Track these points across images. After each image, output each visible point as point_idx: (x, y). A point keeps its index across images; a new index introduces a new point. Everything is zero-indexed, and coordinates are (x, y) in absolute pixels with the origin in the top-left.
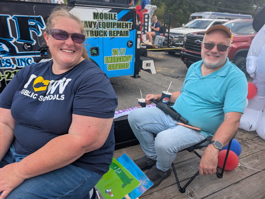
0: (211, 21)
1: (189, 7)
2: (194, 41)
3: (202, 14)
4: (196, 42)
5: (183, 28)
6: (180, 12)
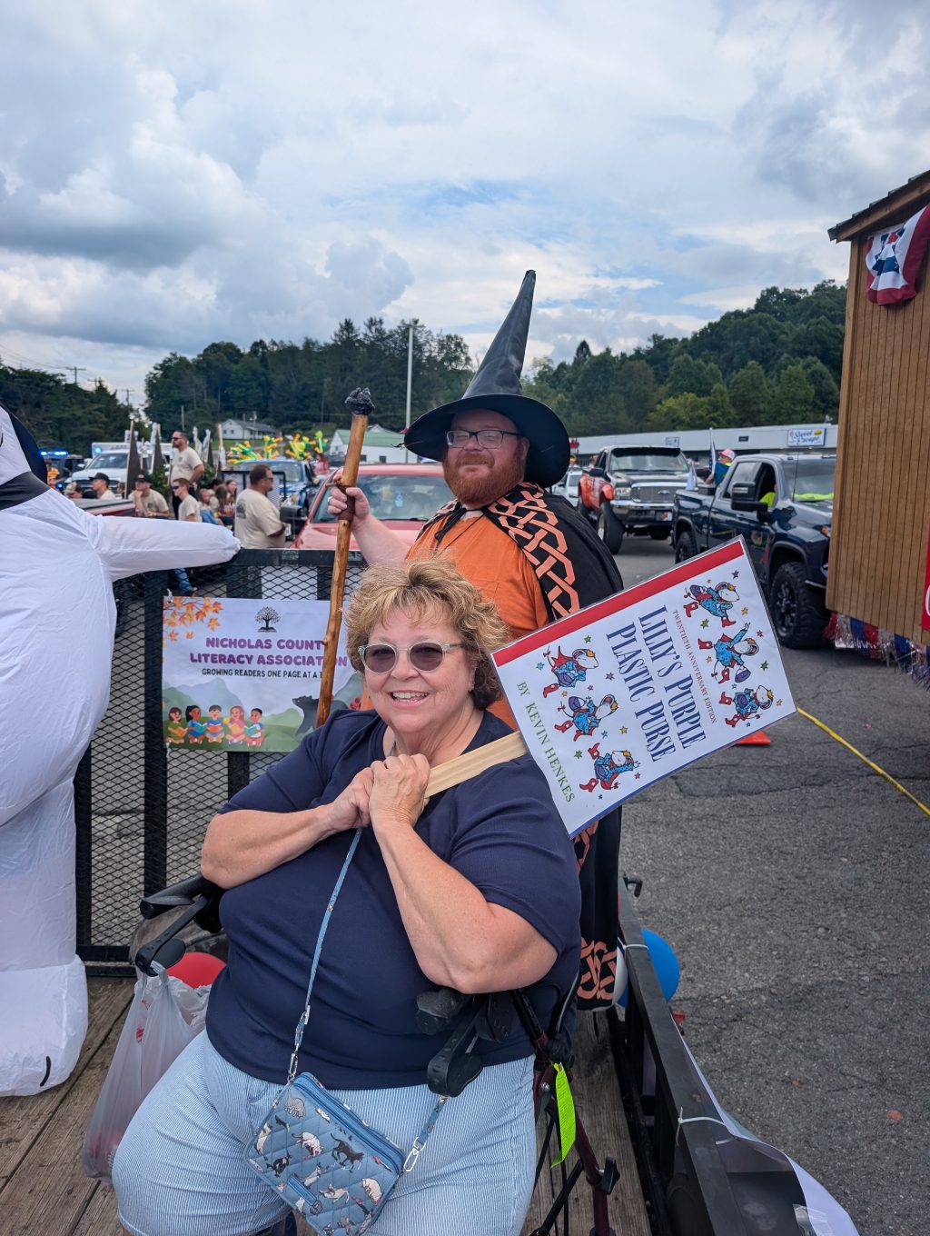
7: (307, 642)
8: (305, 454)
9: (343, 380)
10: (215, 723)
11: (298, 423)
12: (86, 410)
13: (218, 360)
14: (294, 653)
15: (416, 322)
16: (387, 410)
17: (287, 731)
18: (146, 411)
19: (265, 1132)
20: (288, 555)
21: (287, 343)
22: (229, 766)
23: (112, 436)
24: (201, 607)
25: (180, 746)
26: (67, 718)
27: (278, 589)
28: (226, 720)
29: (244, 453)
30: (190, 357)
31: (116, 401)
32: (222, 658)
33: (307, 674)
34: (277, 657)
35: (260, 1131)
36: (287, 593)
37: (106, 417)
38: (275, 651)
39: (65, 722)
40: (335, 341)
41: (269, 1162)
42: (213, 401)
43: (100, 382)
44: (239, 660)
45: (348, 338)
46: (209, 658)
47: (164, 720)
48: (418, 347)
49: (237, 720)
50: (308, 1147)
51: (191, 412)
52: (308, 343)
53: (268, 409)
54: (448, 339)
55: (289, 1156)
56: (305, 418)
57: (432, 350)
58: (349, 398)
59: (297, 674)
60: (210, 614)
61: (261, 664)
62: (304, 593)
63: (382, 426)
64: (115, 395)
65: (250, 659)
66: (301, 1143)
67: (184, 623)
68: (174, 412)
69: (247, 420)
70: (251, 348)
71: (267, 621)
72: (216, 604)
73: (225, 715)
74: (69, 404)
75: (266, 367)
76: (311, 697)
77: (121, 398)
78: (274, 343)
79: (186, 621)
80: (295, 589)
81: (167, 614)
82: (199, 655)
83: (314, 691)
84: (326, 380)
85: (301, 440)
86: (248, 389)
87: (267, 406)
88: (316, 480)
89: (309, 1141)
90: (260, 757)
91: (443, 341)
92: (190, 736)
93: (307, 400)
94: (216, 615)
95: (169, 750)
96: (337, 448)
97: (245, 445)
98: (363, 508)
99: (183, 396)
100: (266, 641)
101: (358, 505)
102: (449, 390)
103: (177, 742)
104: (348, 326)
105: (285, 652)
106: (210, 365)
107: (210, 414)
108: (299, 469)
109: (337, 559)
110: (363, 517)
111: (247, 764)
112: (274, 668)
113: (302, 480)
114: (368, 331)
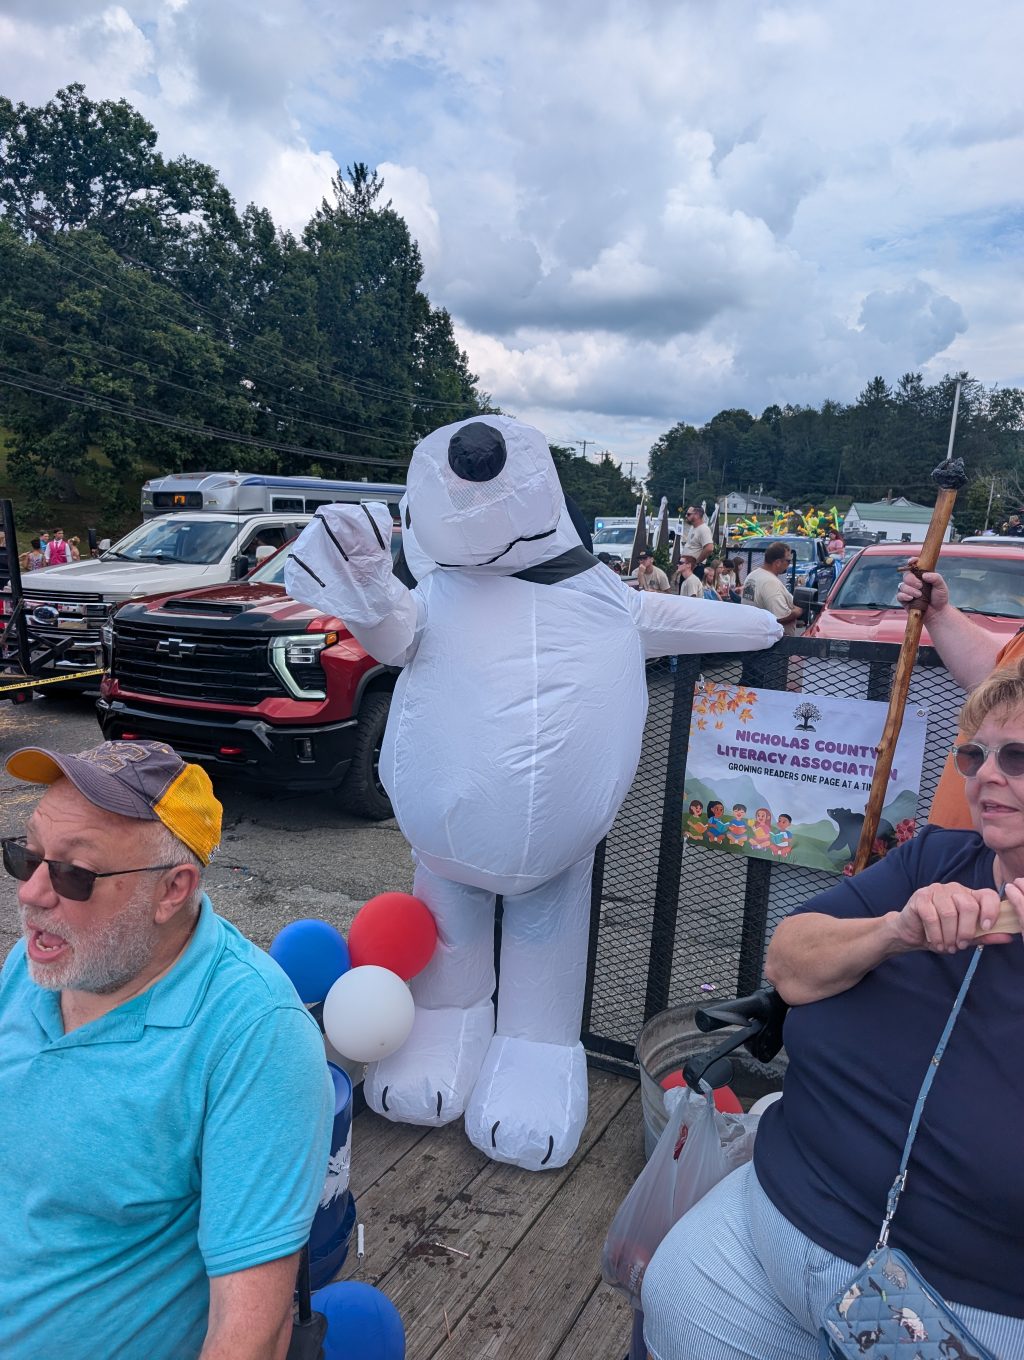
0: (240, 526)
1: (136, 440)
2: (154, 645)
3: (202, 483)
4: (162, 646)
5: (103, 560)
6: (93, 465)
7: (851, 746)
8: (819, 531)
9: (866, 446)
10: (738, 823)
11: (809, 495)
12: (591, 484)
13: (727, 429)
14: (834, 757)
15: (964, 376)
16: (915, 480)
17: (818, 845)
18: (647, 484)
19: (852, 1292)
20: (838, 646)
21: (804, 407)
22: (749, 874)
23: (613, 510)
24: (733, 696)
25: (698, 843)
26: (602, 796)
27: (822, 684)
28: (751, 823)
29: (750, 529)
30: (697, 427)
31: (621, 474)
32: (752, 754)
33: (848, 783)
34: (814, 760)
35: (845, 1291)
36: (832, 689)
37: (609, 490)
38: (812, 753)
39: (599, 801)
40: (861, 402)
41: (853, 1331)
42: (718, 473)
43: (607, 455)
44: (771, 758)
45: (877, 399)
46: (738, 752)
47: (684, 812)
48: (965, 406)
49: (763, 823)
50: (908, 1327)
51: (692, 485)
52: (829, 407)
53: (776, 481)
54: (1005, 395)
55: (880, 1331)
56: (817, 490)
57: (983, 408)
58: (936, 470)
59: (836, 782)
60: (743, 705)
61: (795, 766)
62: (852, 691)
63: (908, 499)
64: (620, 467)
65: (783, 759)
66: (900, 1320)
67: (714, 712)
68: (676, 485)
69: (753, 493)
70: (764, 414)
71: (806, 719)
72: (751, 694)
73: (750, 817)
74: (576, 478)
75: (778, 434)
76: (849, 810)
77: (625, 472)
78: (789, 408)
79: (717, 710)
80: (842, 685)
81: (697, 701)
82: (727, 747)
83: (857, 803)
84: (846, 447)
85: (815, 514)
86: (756, 460)
87: (776, 478)
88: (829, 560)
89: (909, 1320)
90: (783, 868)
91: (998, 397)
92: (709, 834)
93: (821, 471)
94: (749, 707)
95: (685, 846)
96: (851, 524)
97: (752, 521)
98: (941, 596)
99: (686, 468)
100: (803, 741)
101: (935, 592)
102: (1000, 455)
103: (695, 838)
104: (878, 385)
105: (823, 756)
106: (717, 434)
107: (712, 487)
108: (811, 547)
109: (903, 655)
110: (940, 607)
111: (768, 875)
112: (810, 771)
113: (813, 559)
114: (902, 389)
